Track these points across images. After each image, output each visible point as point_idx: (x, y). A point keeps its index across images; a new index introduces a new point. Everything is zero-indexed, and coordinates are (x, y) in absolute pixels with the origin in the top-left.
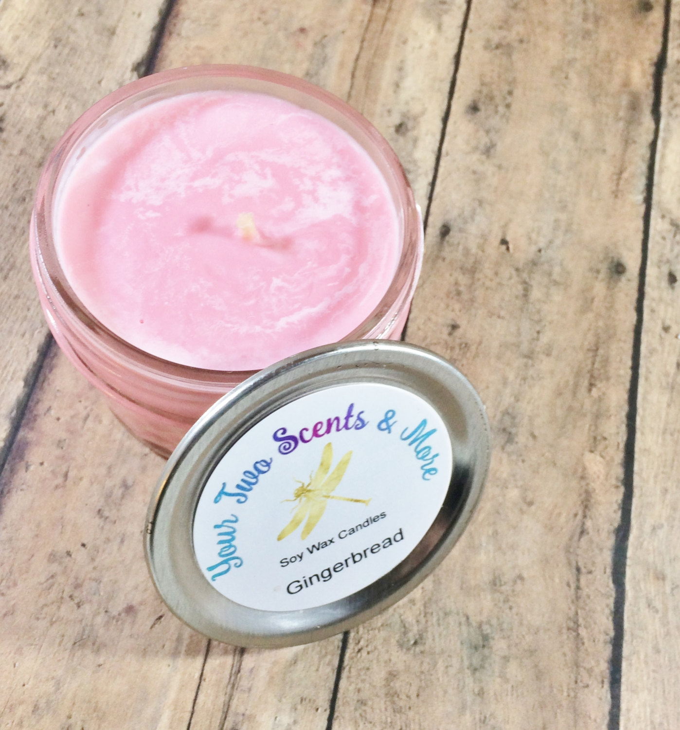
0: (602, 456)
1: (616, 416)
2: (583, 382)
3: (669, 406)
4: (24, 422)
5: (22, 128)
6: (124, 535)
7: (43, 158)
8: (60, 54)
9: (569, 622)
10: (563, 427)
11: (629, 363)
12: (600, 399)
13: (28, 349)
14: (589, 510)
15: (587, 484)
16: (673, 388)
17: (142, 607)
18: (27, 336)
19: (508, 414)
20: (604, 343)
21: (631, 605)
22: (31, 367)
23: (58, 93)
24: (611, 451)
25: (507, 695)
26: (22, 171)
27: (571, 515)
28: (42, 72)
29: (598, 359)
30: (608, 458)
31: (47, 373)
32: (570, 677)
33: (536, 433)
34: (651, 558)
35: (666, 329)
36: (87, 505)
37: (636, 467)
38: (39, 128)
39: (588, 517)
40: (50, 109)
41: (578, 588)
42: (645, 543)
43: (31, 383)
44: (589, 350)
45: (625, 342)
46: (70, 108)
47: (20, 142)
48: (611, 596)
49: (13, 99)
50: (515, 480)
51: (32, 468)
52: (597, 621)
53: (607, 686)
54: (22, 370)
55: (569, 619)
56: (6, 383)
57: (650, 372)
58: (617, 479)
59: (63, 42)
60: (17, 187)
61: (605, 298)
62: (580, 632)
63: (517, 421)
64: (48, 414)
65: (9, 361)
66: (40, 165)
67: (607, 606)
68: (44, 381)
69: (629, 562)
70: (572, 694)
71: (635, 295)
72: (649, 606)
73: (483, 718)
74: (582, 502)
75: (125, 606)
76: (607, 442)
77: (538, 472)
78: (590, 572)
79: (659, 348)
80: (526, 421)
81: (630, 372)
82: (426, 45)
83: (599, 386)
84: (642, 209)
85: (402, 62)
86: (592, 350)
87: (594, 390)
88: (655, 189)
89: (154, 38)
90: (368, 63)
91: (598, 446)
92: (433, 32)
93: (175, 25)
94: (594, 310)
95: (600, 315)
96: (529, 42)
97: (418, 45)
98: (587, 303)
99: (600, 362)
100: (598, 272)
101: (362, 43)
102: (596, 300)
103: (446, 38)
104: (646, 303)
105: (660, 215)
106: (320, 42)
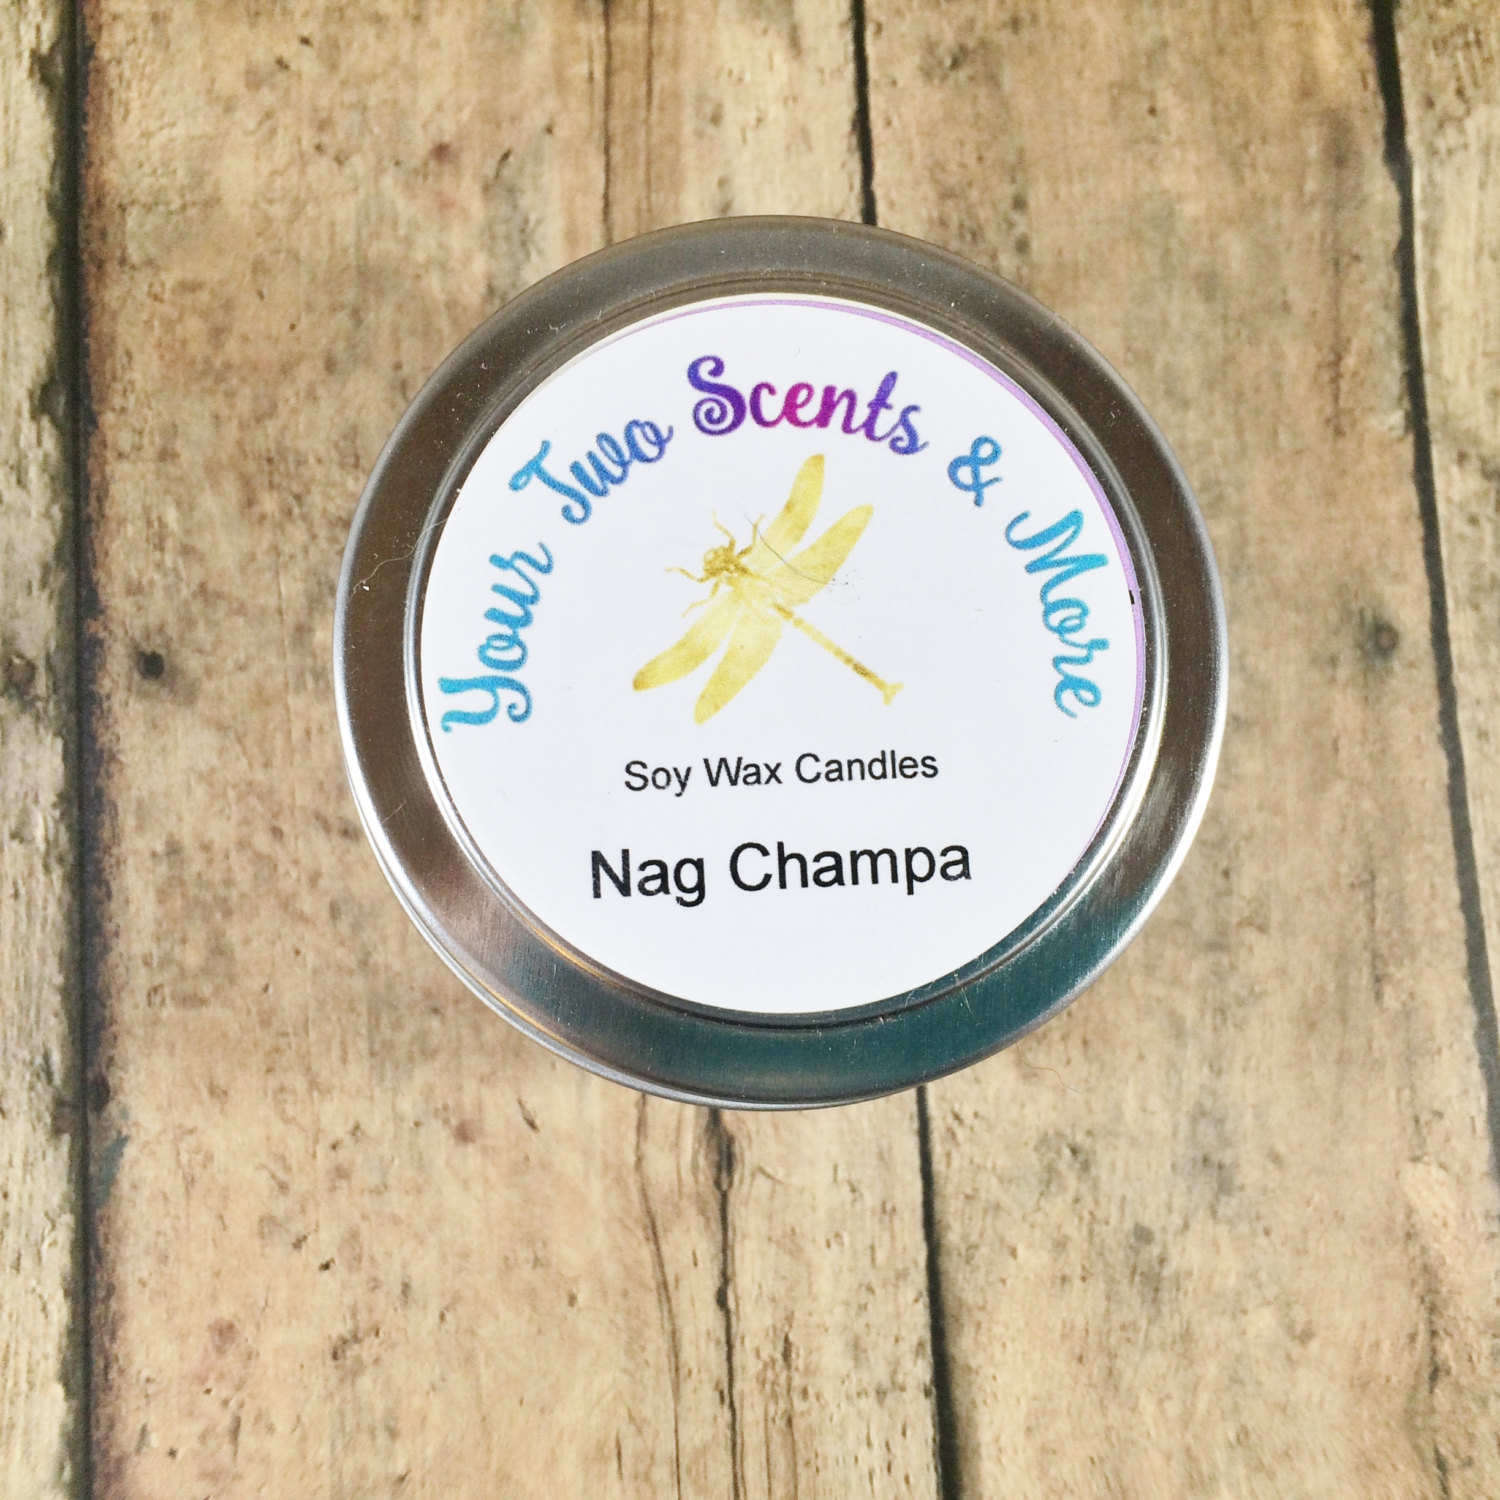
0: (1443, 1166)
1: (1451, 1046)
4: (97, 1485)
10: (1338, 1113)
11: (1455, 895)
12: (1407, 1014)
13: (40, 1296)
14: (1441, 1315)
15: (1424, 1250)
18: (26, 1263)
19: (1204, 1114)
20: (1383, 857)
22: (65, 1341)
24: (1460, 1146)
27: (1404, 1340)
29: (1380, 905)
30: (1456, 1167)
31: (107, 1345)
33: (1282, 1149)
39: (1442, 1333)
44: (1352, 886)
45: (1432, 841)
50: (1259, 1286)
54: (46, 1356)
56: (21, 1402)
58: (1486, 1216)
61: (1364, 732)
63: (1229, 1126)
64: (143, 1451)
68: (107, 1367)
71: (1433, 703)
74: (1422, 1300)
76: (1446, 1123)
77: (1306, 1252)
80: (1248, 1120)
81: (1459, 917)
82: (774, 111)
83: (1398, 976)
84: (1407, 451)
85: (723, 183)
86: (1364, 884)
87: (1389, 991)
88: (1428, 380)
89: (58, 295)
90: (638, 211)
91: (1429, 1140)
92: (780, 59)
93: (103, 234)
94: (1345, 771)
95: (1361, 784)
96: (1035, 19)
97: (752, 116)
98: (1323, 754)
99: (1387, 911)
100: (1333, 661)
101: (607, 150)
102: (1343, 742)
103: (821, 71)
104: (1463, 717)
105: (1455, 455)
106: (497, 175)
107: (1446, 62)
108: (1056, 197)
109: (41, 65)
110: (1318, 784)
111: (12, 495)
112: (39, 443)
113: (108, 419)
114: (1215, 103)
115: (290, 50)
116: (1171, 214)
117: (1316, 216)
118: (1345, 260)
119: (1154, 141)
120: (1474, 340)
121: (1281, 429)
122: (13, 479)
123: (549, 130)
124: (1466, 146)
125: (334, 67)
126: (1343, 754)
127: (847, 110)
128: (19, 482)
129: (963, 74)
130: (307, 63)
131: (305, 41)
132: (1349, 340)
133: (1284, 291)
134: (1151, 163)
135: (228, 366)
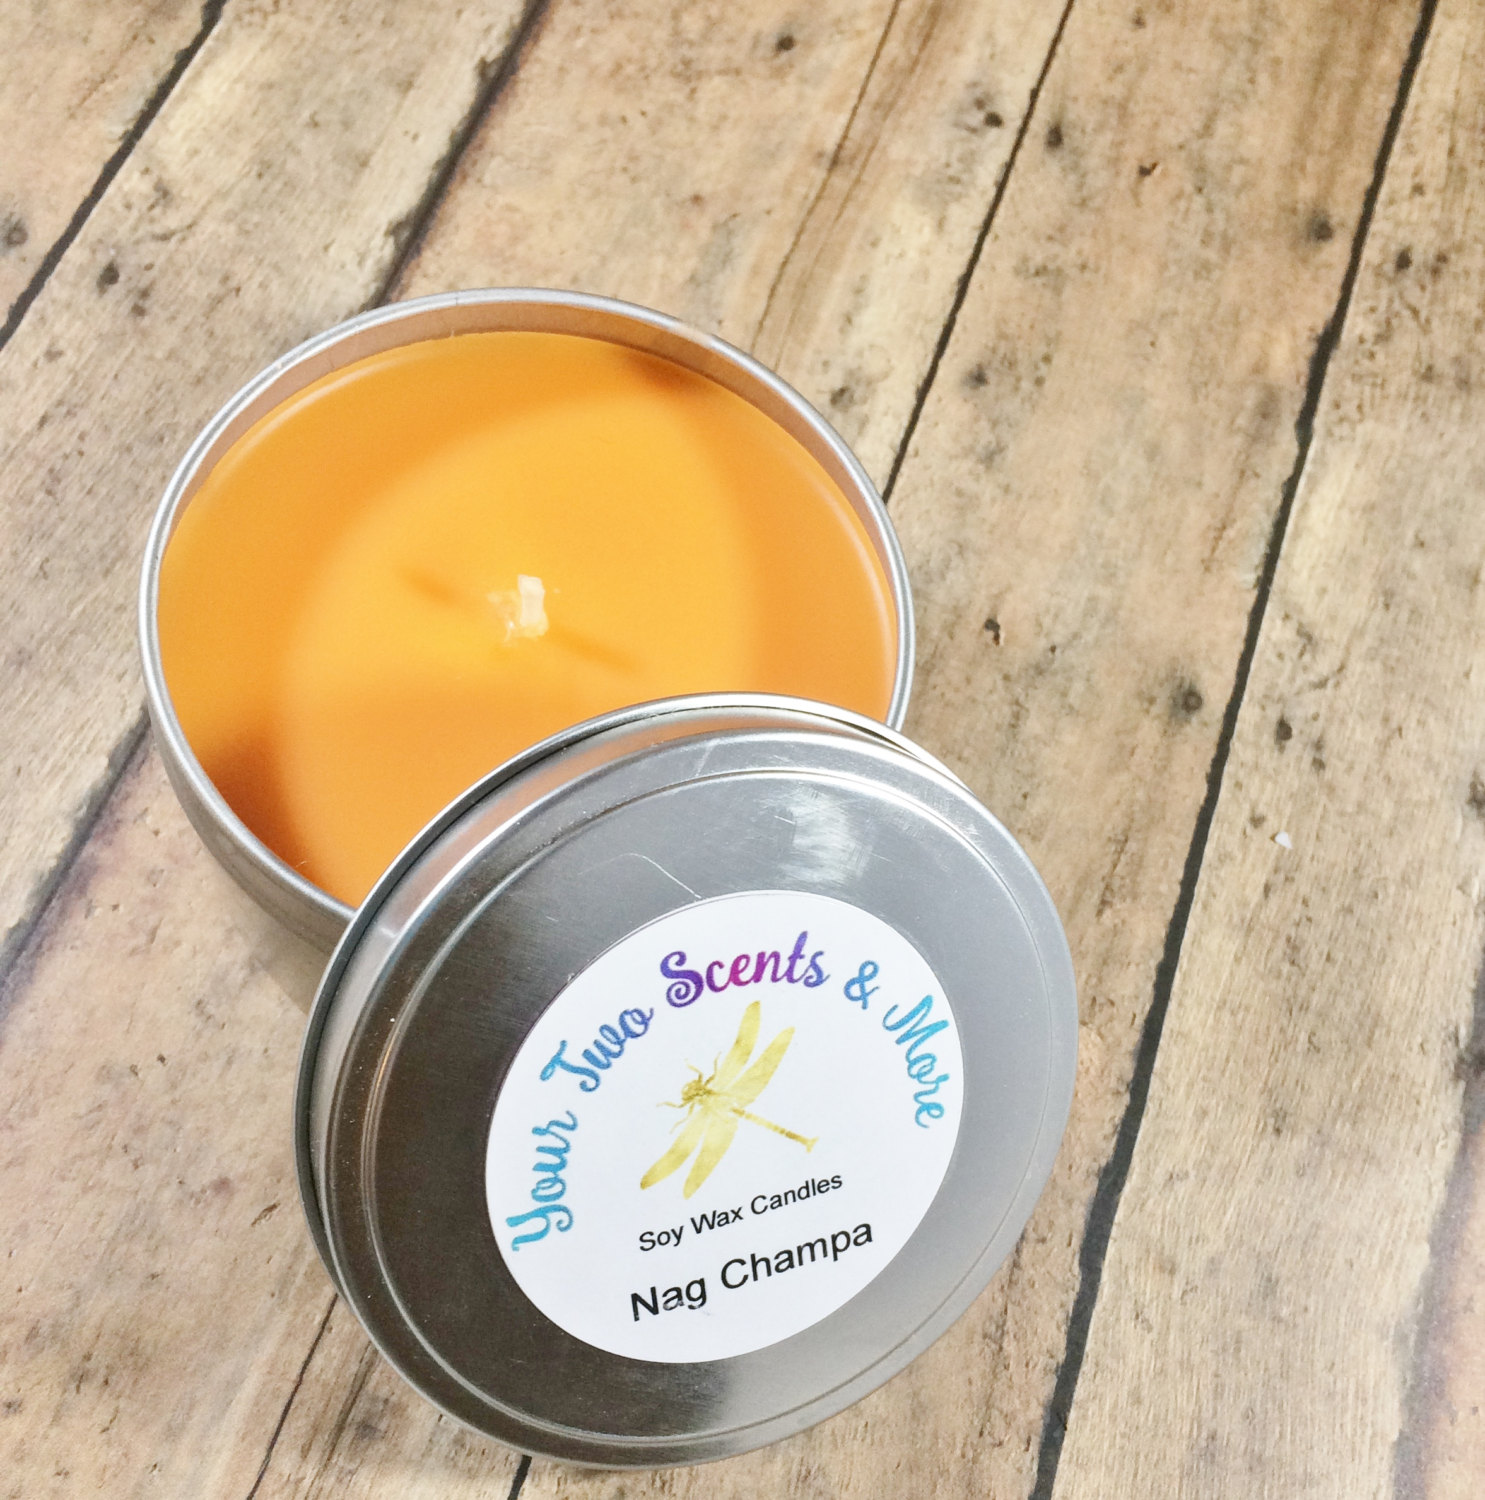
0: (1101, 1035)
1: (1138, 965)
2: (1090, 898)
3: (1237, 960)
4: (97, 830)
5: (178, 312)
6: (234, 1051)
7: (206, 370)
8: (265, 190)
9: (988, 1324)
11: (1180, 874)
12: (1116, 932)
13: (125, 701)
16: (1250, 929)
17: (245, 1185)
18: (128, 678)
20: (1138, 831)
21: (1104, 1309)
22: (125, 735)
23: (252, 259)
24: (1119, 1028)
25: (855, 1438)
26: (164, 386)
28: (229, 217)
29: (1124, 859)
31: (151, 750)
32: (972, 1422)
34: (1155, 1232)
35: (1257, 821)
36: (179, 988)
37: (1157, 1064)
38: (208, 314)
40: (233, 283)
41: (1016, 1265)
42: (1151, 1202)
43: (122, 761)
44: (1110, 839)
45: (1178, 834)
46: (267, 287)
47: (169, 337)
48: (1073, 1289)
49: (170, 260)
51: (98, 912)
52: (1039, 1330)
53: (1034, 1448)
54: (108, 738)
55: (991, 1317)
56: (77, 757)
57: (1214, 896)
58: (1120, 1079)
59: (275, 170)
60: (152, 414)
61: (1156, 749)
62: (1005, 1345)
64: (138, 822)
65: (88, 720)
66: (199, 381)
67: (1062, 1305)
68: (143, 762)
69: (1114, 1232)
70: (970, 1454)
71: (1212, 753)
72: (1137, 1317)
73: (804, 1473)
75: (215, 1177)
76: (1115, 1010)
78: (1043, 1240)
79: (1240, 856)
81: (1177, 890)
82: (912, 254)
83: (1118, 906)
84: (1251, 598)
85: (864, 278)
86: (1117, 842)
87: (1108, 913)
88: (1280, 565)
89: (434, 181)
90: (803, 273)
91: (1098, 1014)
92: (928, 232)
93: (475, 163)
94: (1133, 768)
95: (1141, 780)
96: (1097, 270)
97: (897, 252)
98: (1123, 754)
99: (1127, 864)
100: (1152, 701)
101: (798, 235)
102: (1138, 751)
103: (950, 245)
104: (1229, 768)
105: (1282, 614)
106: (725, 224)
107: (1357, 389)
108: (1072, 364)
109: (483, 67)
110: (1112, 770)
111: (352, 267)
112: (382, 248)
113: (427, 254)
114: (1195, 353)
115: (632, 114)
116: (1143, 401)
117: (1238, 441)
118: (1249, 473)
119: (1147, 359)
120: (1320, 555)
121: (1169, 552)
122: (358, 259)
123: (769, 212)
124: (1353, 440)
125: (654, 133)
126: (1136, 757)
127: (959, 270)
128: (360, 263)
129: (1039, 281)
130: (639, 125)
131: (643, 114)
132: (1234, 521)
133: (1202, 475)
134: (1141, 370)
135: (513, 258)
